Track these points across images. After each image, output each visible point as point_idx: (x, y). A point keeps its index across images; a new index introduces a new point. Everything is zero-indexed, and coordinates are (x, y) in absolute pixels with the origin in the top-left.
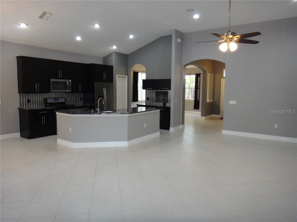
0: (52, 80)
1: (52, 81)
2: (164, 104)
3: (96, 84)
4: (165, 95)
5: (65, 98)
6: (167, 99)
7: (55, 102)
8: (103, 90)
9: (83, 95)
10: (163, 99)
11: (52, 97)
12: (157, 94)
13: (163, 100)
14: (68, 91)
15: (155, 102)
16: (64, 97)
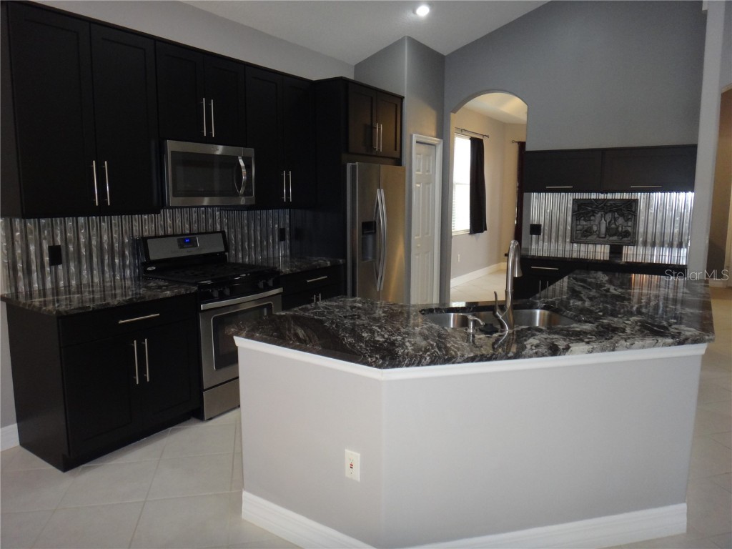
0: (172, 146)
1: (173, 152)
2: (616, 251)
3: (353, 168)
4: (622, 215)
5: (223, 232)
6: (629, 229)
7: (185, 252)
8: (376, 194)
9: (287, 216)
10: (607, 229)
11: (170, 231)
12: (581, 210)
13: (611, 236)
14: (243, 201)
15: (572, 242)
16: (218, 228)
